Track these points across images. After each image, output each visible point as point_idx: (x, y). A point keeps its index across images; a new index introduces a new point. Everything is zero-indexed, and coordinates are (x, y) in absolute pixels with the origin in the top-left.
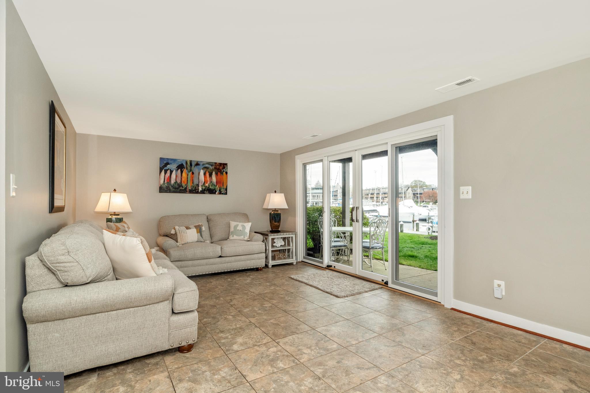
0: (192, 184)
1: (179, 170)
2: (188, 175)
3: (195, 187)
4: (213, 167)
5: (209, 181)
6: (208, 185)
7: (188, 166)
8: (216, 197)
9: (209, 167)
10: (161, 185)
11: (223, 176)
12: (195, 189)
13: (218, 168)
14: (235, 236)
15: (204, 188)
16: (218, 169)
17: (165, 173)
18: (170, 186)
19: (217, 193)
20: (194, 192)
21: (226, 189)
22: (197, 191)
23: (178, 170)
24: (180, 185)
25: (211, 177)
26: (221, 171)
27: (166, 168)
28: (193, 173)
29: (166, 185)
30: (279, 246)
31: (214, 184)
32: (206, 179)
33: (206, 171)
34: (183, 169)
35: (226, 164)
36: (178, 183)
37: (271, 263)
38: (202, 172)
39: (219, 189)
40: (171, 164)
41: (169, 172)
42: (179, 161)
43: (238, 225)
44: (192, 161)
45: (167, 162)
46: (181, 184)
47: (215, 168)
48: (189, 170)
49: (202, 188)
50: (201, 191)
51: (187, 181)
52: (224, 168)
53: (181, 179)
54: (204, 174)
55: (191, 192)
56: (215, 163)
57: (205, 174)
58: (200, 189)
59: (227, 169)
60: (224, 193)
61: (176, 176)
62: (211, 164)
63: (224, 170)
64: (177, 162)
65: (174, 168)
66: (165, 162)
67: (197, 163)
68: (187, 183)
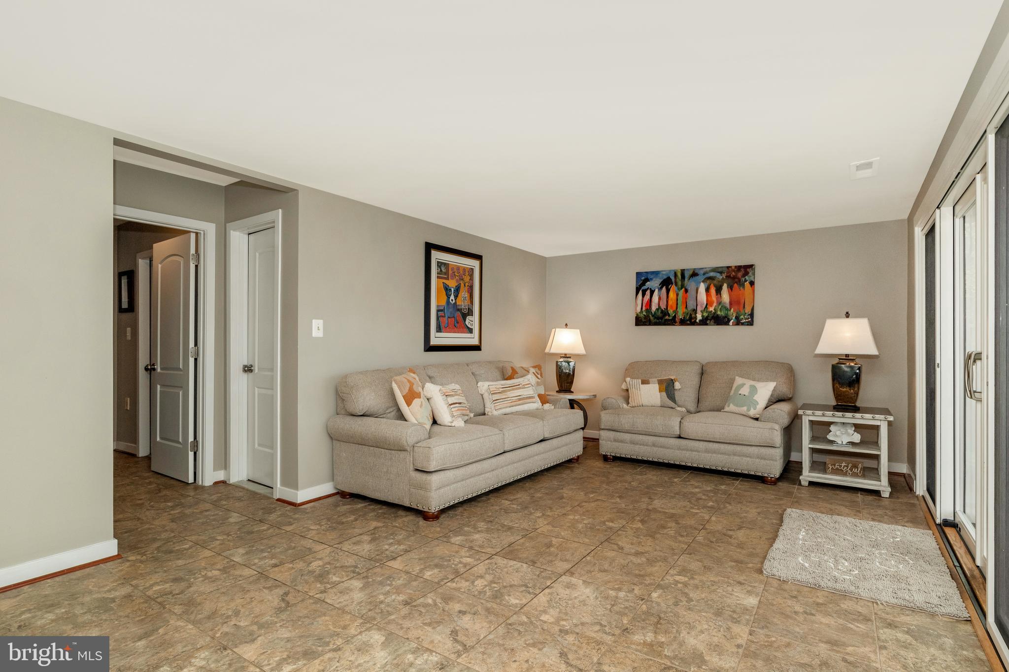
0: (685, 310)
1: (664, 288)
2: (677, 295)
3: (691, 315)
4: (724, 276)
5: (715, 301)
6: (714, 309)
7: (678, 280)
8: (731, 331)
9: (715, 277)
10: (637, 315)
11: (744, 289)
12: (691, 318)
13: (734, 276)
14: (731, 405)
15: (705, 314)
16: (734, 278)
17: (643, 296)
18: (651, 316)
19: (731, 323)
20: (688, 322)
21: (752, 315)
22: (693, 320)
23: (661, 288)
24: (665, 313)
25: (719, 295)
26: (740, 280)
27: (644, 288)
28: (686, 291)
29: (644, 313)
30: (844, 443)
31: (725, 307)
32: (709, 299)
33: (710, 285)
34: (670, 286)
35: (751, 266)
36: (662, 310)
37: (807, 475)
38: (702, 287)
39: (735, 315)
40: (652, 279)
41: (648, 292)
42: (664, 273)
43: (743, 385)
44: (684, 270)
45: (646, 277)
46: (666, 311)
47: (728, 277)
48: (680, 287)
49: (702, 316)
50: (700, 321)
51: (677, 304)
52: (746, 274)
53: (667, 302)
54: (706, 290)
55: (683, 322)
56: (728, 267)
57: (708, 290)
58: (699, 317)
59: (754, 274)
60: (746, 322)
61: (660, 299)
62: (720, 270)
63: (747, 277)
64: (661, 275)
65: (657, 285)
66: (643, 278)
67: (694, 272)
68: (677, 308)
